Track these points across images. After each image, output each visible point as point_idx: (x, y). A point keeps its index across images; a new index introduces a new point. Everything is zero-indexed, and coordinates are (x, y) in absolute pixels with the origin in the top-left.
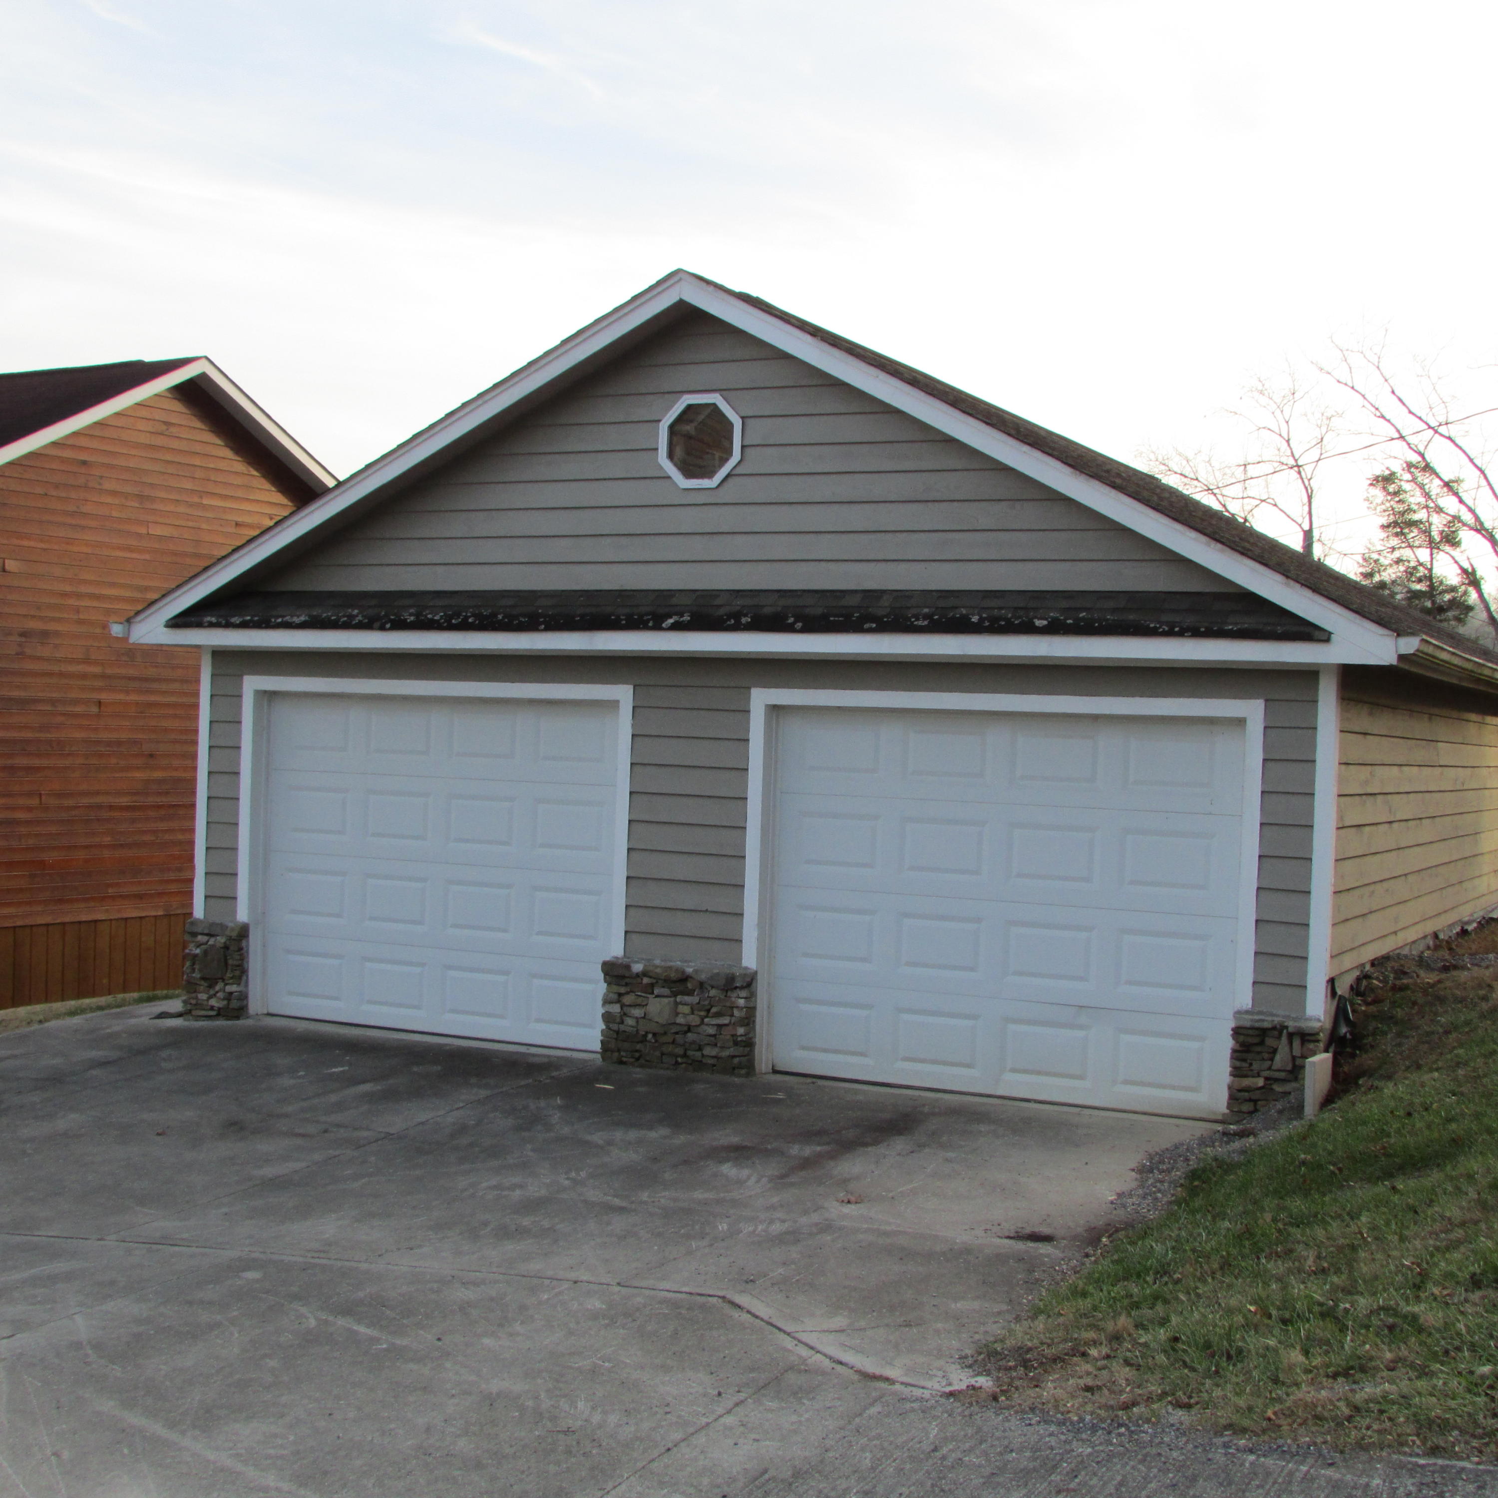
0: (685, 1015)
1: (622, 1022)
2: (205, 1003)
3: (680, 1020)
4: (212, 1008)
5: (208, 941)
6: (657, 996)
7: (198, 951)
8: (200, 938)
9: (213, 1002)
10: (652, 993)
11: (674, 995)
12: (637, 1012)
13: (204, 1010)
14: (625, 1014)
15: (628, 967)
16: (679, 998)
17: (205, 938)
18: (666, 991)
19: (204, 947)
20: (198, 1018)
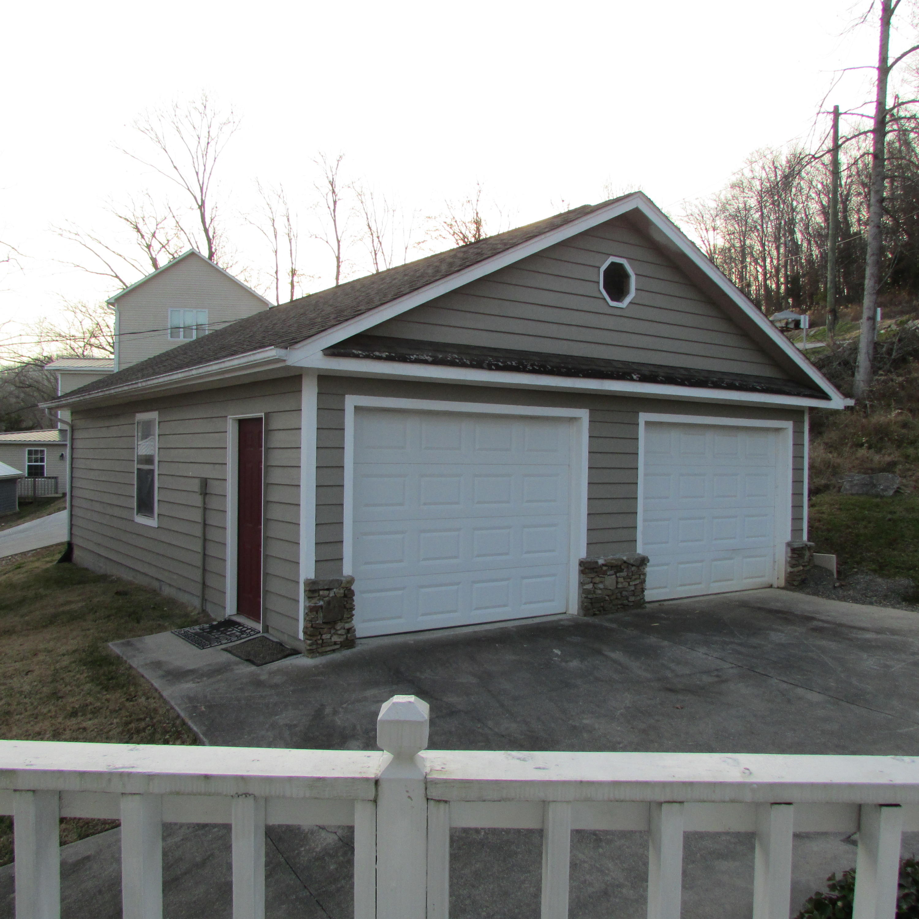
0: (622, 583)
1: (594, 592)
2: (329, 641)
3: (620, 586)
4: (335, 643)
5: (329, 594)
6: (609, 575)
7: (321, 603)
8: (321, 593)
9: (335, 639)
10: (607, 574)
11: (615, 573)
12: (601, 586)
13: (329, 646)
14: (595, 588)
15: (597, 562)
16: (618, 575)
17: (326, 593)
18: (612, 572)
19: (327, 599)
20: (323, 654)
